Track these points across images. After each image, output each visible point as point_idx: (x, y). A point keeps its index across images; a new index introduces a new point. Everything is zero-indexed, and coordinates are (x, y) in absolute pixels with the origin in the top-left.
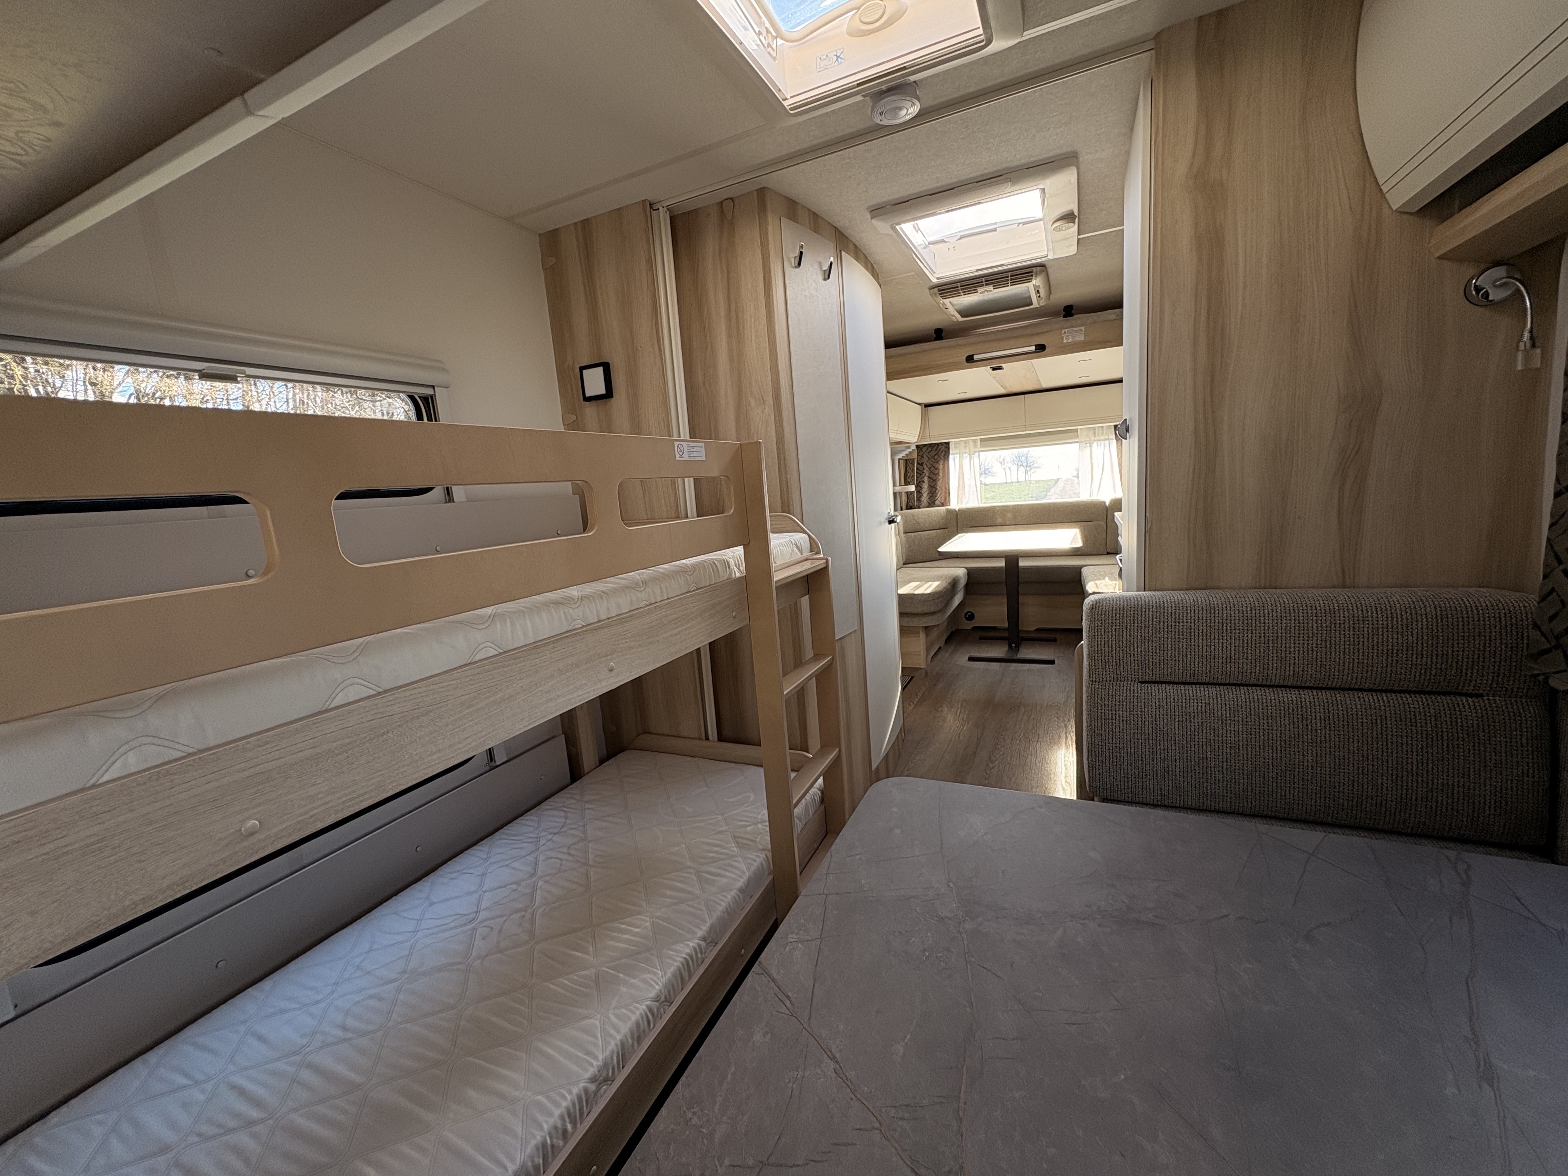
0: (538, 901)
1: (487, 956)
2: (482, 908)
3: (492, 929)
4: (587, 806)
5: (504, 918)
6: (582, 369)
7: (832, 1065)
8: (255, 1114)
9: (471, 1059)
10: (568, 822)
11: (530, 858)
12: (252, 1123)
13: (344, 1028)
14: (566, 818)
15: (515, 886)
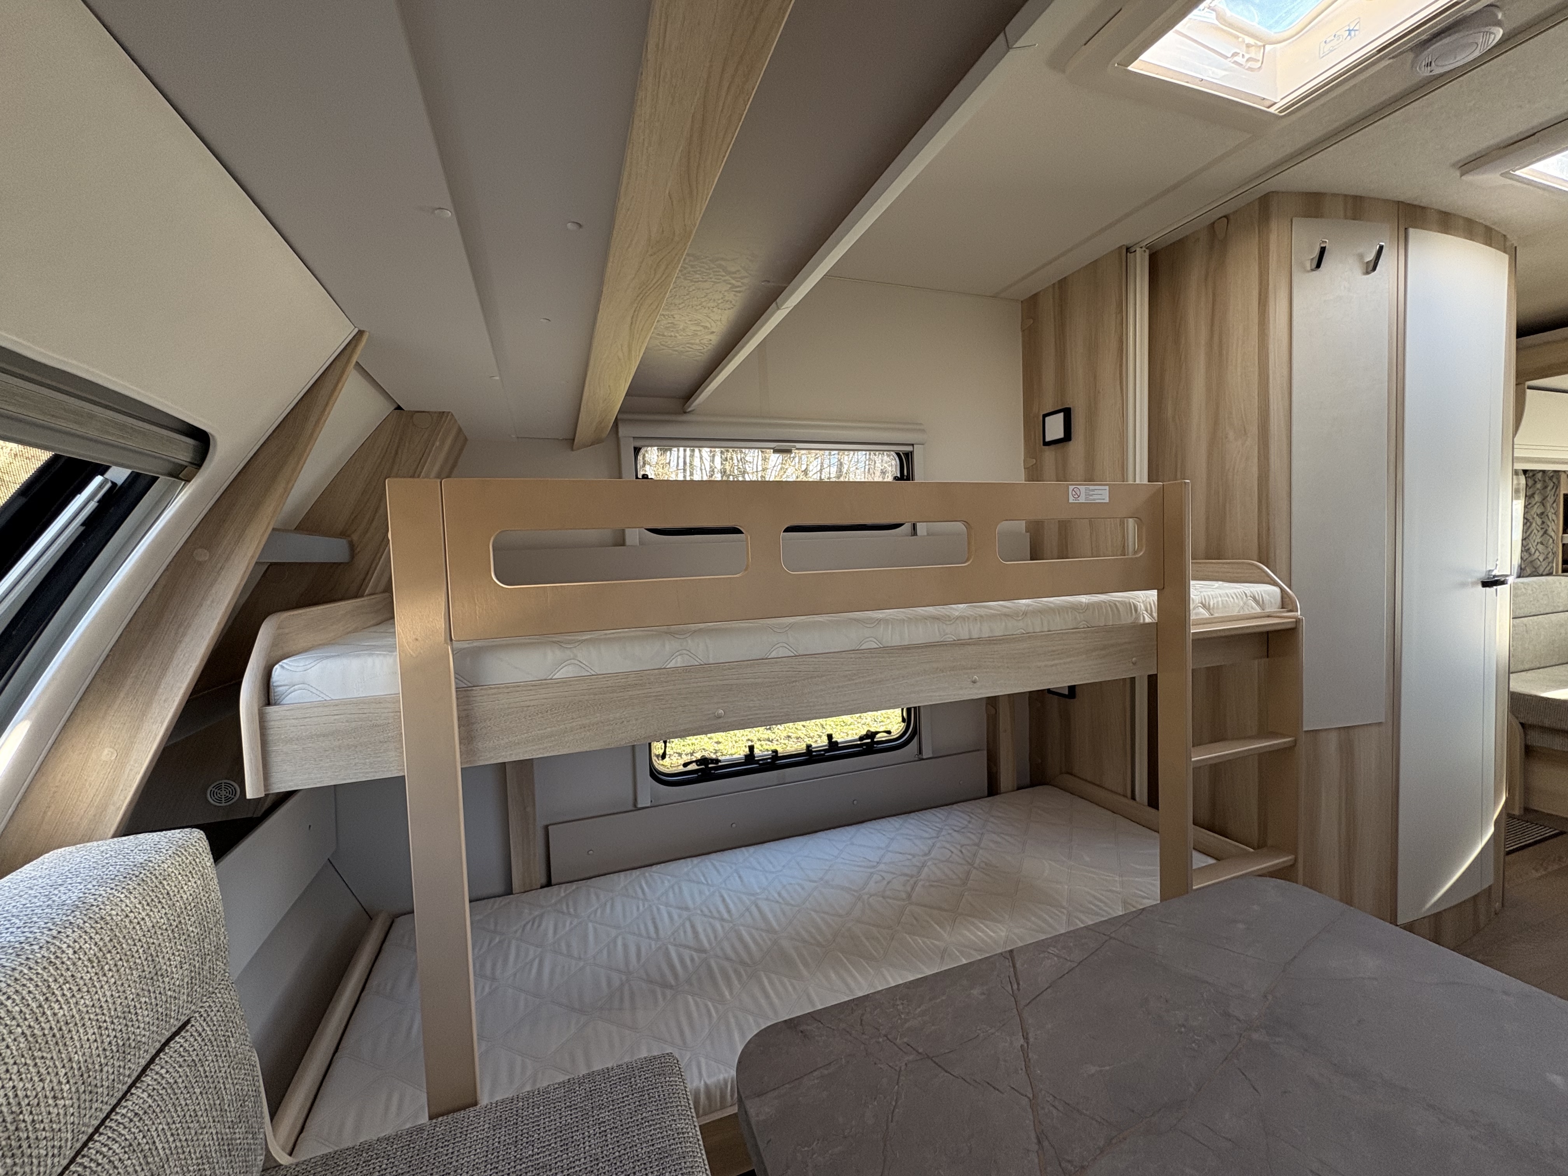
0: (923, 875)
1: (874, 895)
2: (884, 861)
3: (884, 879)
4: (992, 819)
5: (895, 876)
6: (1045, 416)
7: (1022, 1041)
8: (726, 916)
9: (841, 955)
10: (970, 826)
11: (930, 842)
12: (722, 919)
13: (779, 894)
14: (969, 822)
15: (910, 857)
